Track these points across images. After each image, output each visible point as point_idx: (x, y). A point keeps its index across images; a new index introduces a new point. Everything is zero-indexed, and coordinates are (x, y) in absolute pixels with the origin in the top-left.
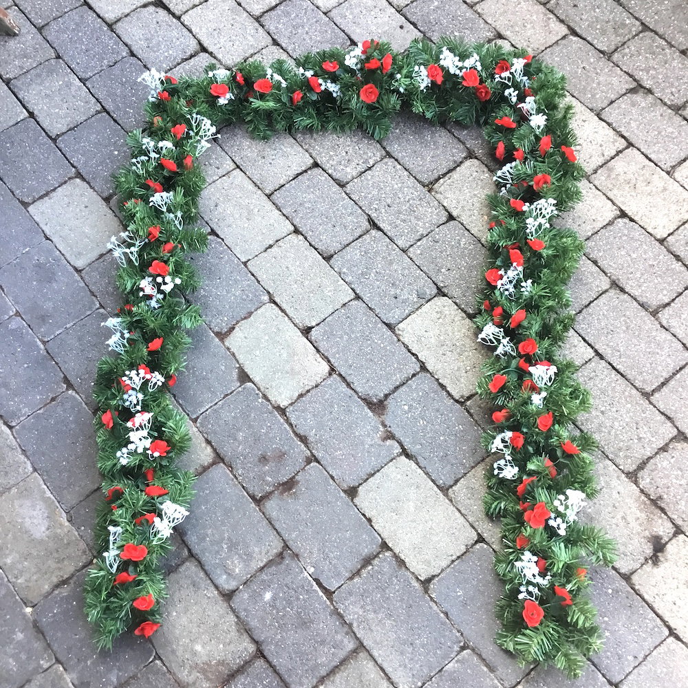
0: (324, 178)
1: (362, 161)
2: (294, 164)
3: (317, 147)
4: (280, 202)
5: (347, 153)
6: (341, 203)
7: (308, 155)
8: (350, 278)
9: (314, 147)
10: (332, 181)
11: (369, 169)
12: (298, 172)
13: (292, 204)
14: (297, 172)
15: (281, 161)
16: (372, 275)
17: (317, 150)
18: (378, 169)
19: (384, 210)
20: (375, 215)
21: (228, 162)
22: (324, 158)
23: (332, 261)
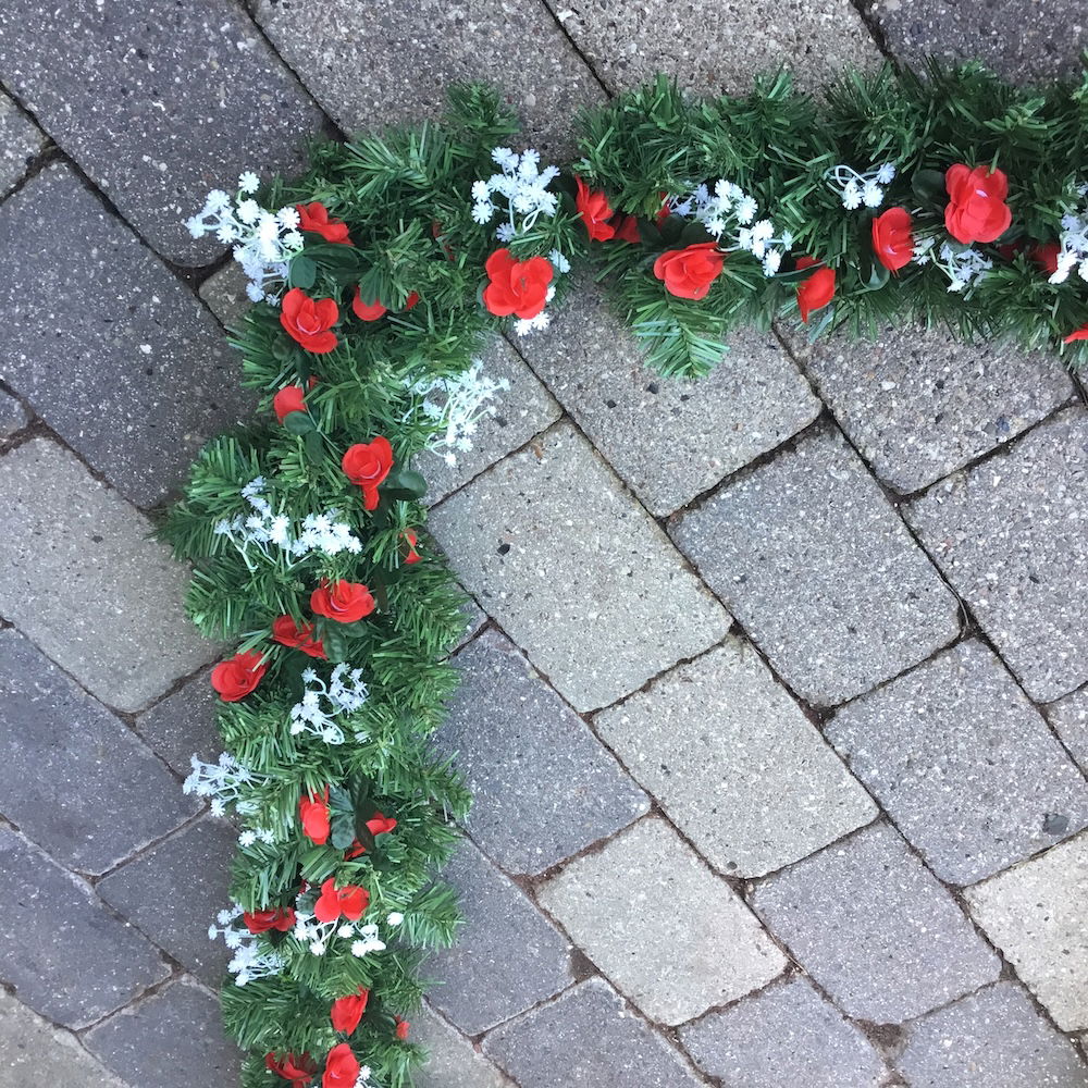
0: (845, 475)
1: (984, 422)
2: (757, 420)
3: (840, 358)
4: (700, 548)
5: (940, 385)
6: (889, 561)
7: (804, 389)
8: (875, 772)
9: (830, 358)
10: (871, 488)
11: (1003, 450)
12: (767, 450)
13: (737, 557)
14: (761, 450)
15: (710, 407)
16: (937, 769)
17: (838, 369)
18: (1032, 453)
19: (1014, 590)
20: (984, 602)
21: (534, 401)
22: (859, 404)
23: (832, 727)
